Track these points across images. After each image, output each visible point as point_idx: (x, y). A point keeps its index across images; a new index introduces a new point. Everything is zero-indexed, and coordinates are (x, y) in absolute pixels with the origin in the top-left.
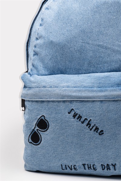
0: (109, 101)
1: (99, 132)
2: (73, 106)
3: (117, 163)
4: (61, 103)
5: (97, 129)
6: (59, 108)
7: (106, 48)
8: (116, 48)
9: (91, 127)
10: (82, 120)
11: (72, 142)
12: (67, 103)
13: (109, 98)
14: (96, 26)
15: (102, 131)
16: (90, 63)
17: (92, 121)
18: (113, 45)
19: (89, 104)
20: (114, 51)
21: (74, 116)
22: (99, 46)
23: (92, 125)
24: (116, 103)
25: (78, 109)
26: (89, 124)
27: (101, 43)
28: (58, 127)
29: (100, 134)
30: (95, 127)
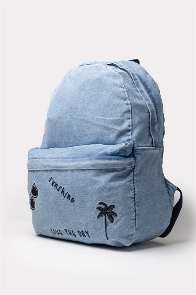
0: (78, 170)
1: (71, 199)
2: (52, 175)
3: (89, 230)
4: (45, 172)
5: (69, 196)
6: (43, 177)
7: (88, 122)
8: (95, 122)
9: (64, 195)
10: (58, 187)
11: (53, 208)
12: (49, 172)
13: (78, 168)
14: (81, 103)
15: (73, 198)
16: (75, 137)
17: (65, 189)
18: (93, 119)
19: (63, 173)
20: (93, 124)
21: (53, 184)
22: (82, 120)
23: (65, 193)
24: (84, 173)
25: (55, 178)
26: (63, 192)
27: (84, 118)
28: (43, 194)
29: (72, 202)
30: (67, 195)
